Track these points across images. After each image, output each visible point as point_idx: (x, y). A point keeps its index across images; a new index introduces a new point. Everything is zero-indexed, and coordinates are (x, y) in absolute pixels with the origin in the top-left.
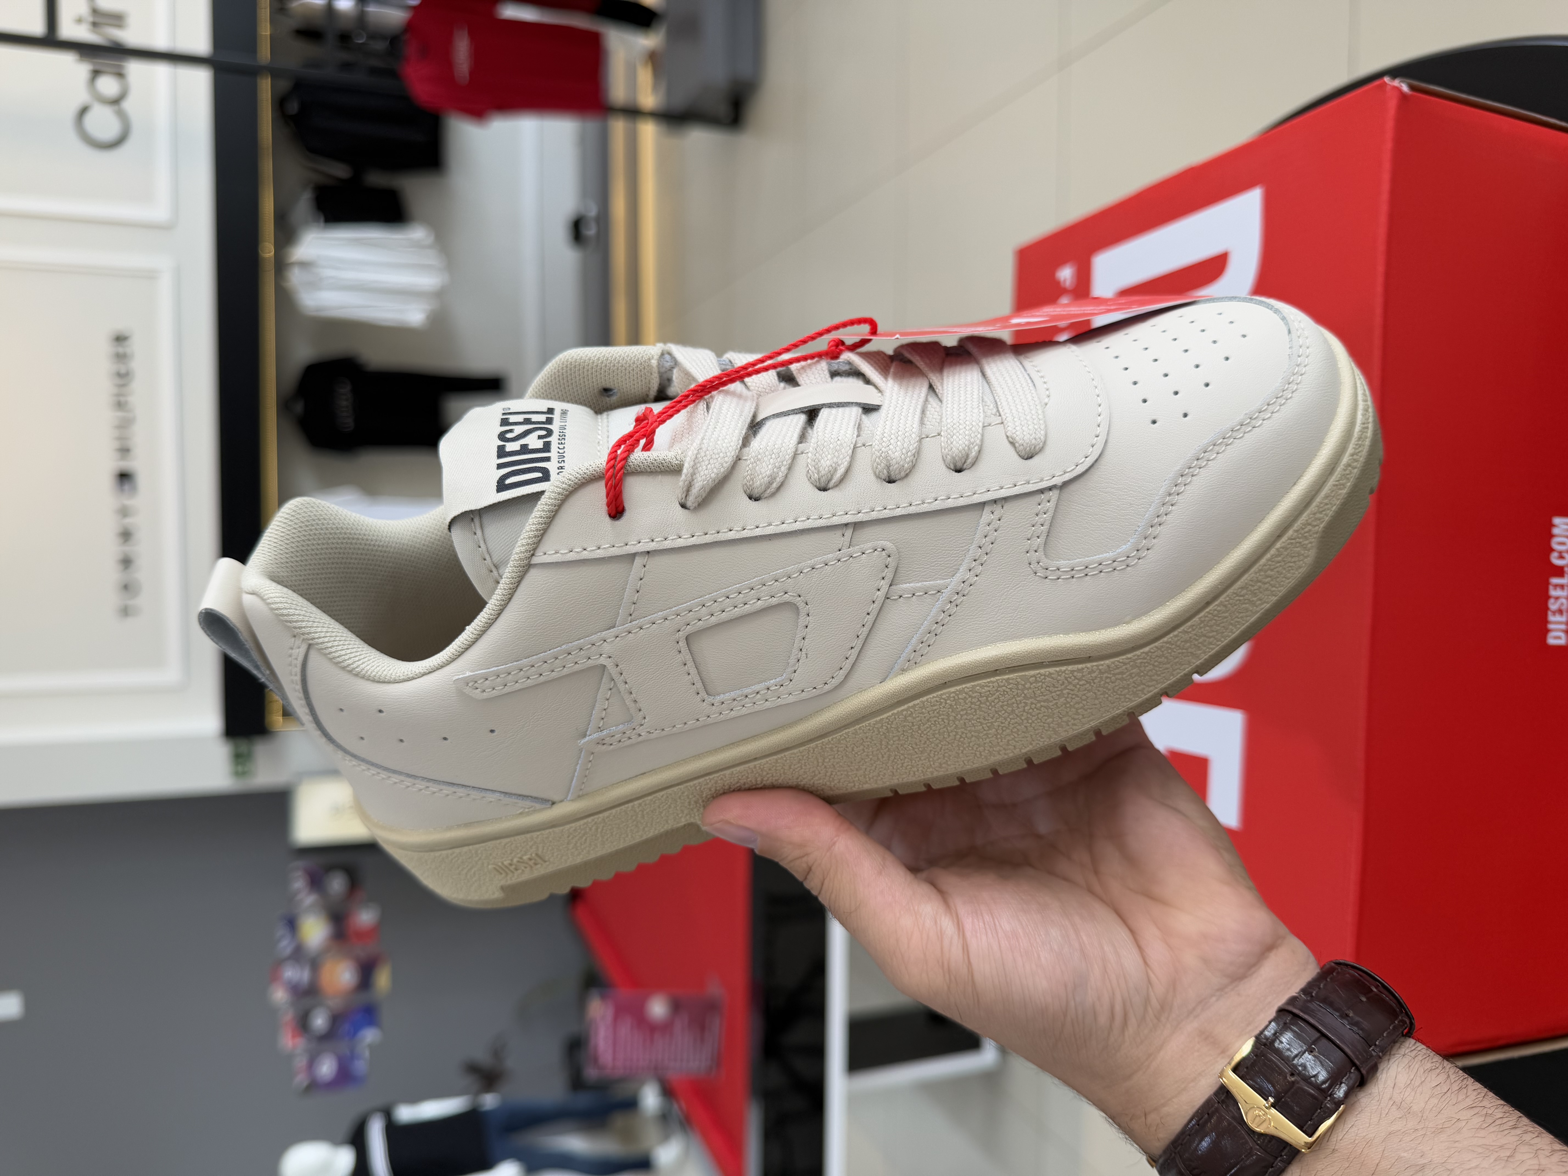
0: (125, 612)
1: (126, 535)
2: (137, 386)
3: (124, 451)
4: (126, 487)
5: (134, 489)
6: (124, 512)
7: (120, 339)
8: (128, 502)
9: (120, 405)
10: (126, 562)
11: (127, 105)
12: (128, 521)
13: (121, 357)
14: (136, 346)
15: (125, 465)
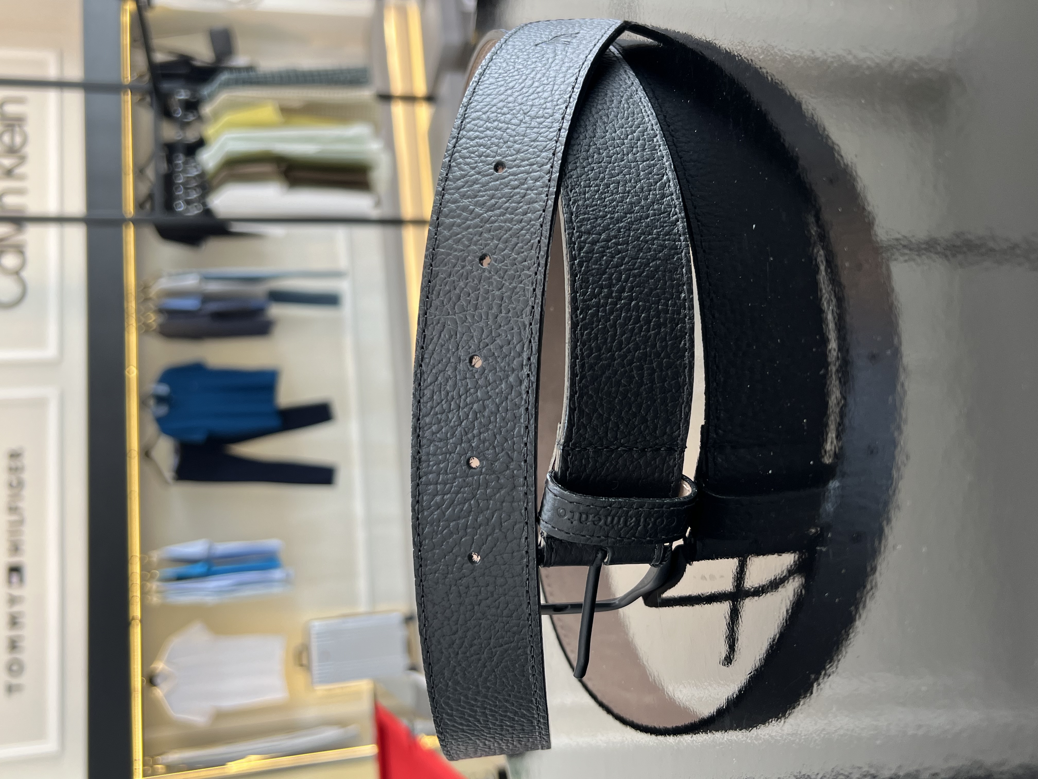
0: (10, 689)
1: (14, 622)
2: (27, 492)
3: (15, 548)
4: (15, 578)
5: (21, 580)
6: (13, 600)
7: (15, 455)
8: (16, 592)
9: (13, 509)
10: (13, 645)
11: (25, 274)
12: (16, 609)
13: (14, 470)
14: (27, 460)
15: (15, 560)
